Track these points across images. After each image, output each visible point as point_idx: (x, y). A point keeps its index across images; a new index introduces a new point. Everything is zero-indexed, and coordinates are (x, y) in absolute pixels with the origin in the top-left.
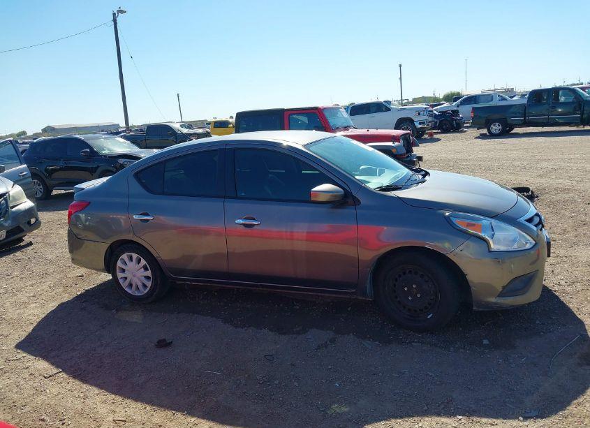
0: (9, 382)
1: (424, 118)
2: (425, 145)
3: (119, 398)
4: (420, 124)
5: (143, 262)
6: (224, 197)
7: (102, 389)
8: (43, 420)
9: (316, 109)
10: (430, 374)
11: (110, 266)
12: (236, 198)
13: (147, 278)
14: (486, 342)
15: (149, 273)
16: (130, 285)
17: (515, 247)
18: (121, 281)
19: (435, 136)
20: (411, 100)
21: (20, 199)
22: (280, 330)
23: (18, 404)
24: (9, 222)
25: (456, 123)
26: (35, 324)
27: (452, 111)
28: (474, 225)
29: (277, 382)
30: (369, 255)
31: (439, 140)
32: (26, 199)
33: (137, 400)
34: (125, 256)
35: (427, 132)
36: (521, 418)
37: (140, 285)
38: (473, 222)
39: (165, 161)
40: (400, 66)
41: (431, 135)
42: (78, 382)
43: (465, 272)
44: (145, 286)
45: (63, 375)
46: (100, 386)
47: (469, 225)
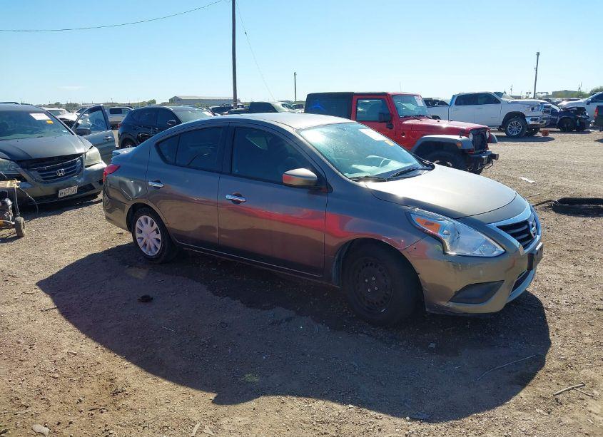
0: (15, 309)
1: (539, 113)
2: (532, 143)
3: (83, 336)
4: (532, 120)
5: (155, 226)
6: (221, 173)
7: (76, 327)
8: (19, 343)
9: (385, 94)
10: (354, 363)
11: (131, 227)
12: (231, 174)
13: (158, 240)
14: (433, 345)
15: (159, 236)
16: (145, 245)
17: (477, 253)
18: (138, 240)
19: (551, 135)
20: (550, 93)
21: (95, 160)
22: (250, 304)
23: (10, 328)
24: (82, 179)
25: (580, 123)
26: (63, 267)
27: (577, 108)
28: (432, 224)
29: (214, 346)
30: (333, 242)
31: (553, 139)
32: (101, 161)
33: (95, 340)
34: (142, 218)
35: (541, 130)
36: (408, 418)
37: (152, 246)
38: (432, 221)
39: (180, 134)
40: (538, 54)
41: (546, 133)
42: (62, 318)
43: (417, 271)
44: (156, 248)
45: (56, 311)
46: (76, 325)
47: (427, 224)
